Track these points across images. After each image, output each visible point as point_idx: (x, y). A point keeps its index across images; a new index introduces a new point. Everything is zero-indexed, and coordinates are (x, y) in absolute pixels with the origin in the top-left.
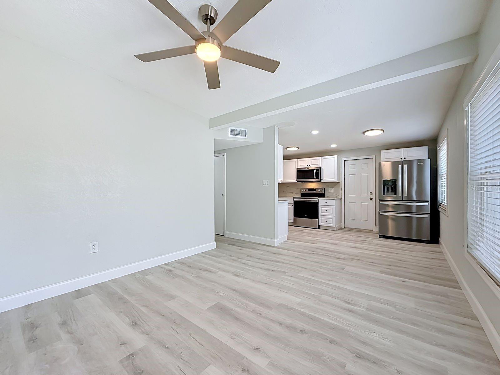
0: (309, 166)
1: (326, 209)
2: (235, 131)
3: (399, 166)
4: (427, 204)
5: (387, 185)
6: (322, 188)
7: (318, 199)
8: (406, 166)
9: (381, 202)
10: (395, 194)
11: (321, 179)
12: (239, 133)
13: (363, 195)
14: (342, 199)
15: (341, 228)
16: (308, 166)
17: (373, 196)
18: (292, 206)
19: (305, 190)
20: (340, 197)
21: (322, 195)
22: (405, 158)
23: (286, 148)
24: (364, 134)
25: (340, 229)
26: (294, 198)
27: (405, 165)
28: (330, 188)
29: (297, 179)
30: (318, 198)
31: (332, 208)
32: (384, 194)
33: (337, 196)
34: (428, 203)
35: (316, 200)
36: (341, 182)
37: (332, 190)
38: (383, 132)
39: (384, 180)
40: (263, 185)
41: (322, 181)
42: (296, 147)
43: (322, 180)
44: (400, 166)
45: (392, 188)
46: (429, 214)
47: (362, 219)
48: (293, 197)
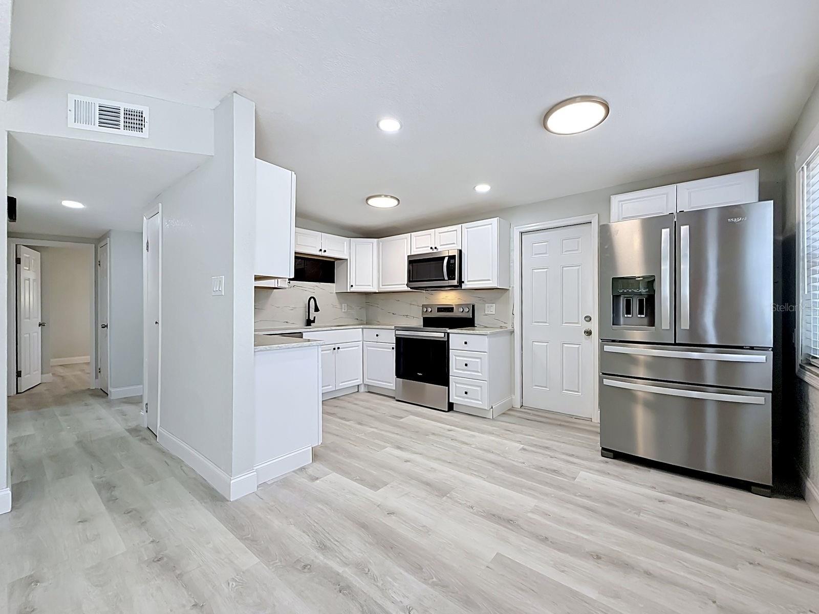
0: (436, 248)
1: (467, 360)
2: (122, 115)
3: (663, 231)
4: (760, 358)
5: (624, 293)
6: (467, 305)
7: (448, 334)
8: (685, 230)
9: (608, 348)
10: (652, 323)
11: (461, 282)
12: (135, 121)
13: (566, 323)
14: (514, 332)
15: (512, 409)
16: (431, 248)
17: (594, 326)
18: (393, 348)
19: (430, 310)
20: (510, 328)
21: (467, 323)
23: (367, 199)
25: (509, 411)
26: (397, 329)
27: (682, 228)
28: (487, 305)
29: (409, 281)
30: (449, 331)
31: (483, 358)
32: (616, 322)
33: (503, 325)
34: (764, 357)
35: (442, 335)
36: (513, 287)
37: (491, 309)
39: (615, 280)
41: (464, 286)
42: (392, 197)
43: (463, 282)
44: (665, 233)
45: (641, 301)
46: (771, 394)
47: (564, 389)
48: (393, 327)
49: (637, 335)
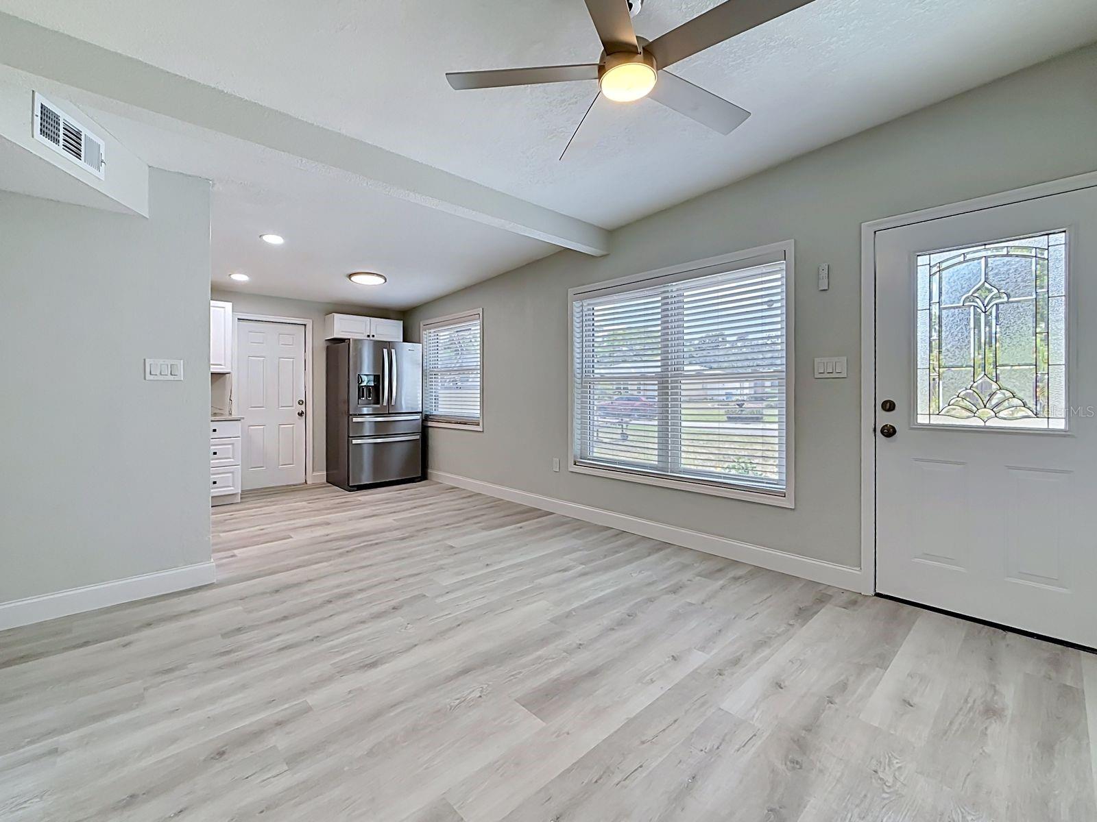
3: (384, 350)
4: (418, 417)
8: (393, 352)
9: (355, 420)
10: (377, 402)
13: (282, 407)
22: (373, 336)
24: (350, 279)
27: (392, 350)
31: (232, 444)
38: (386, 281)
40: (148, 377)
46: (421, 433)
47: (281, 464)
49: (365, 411)
